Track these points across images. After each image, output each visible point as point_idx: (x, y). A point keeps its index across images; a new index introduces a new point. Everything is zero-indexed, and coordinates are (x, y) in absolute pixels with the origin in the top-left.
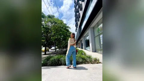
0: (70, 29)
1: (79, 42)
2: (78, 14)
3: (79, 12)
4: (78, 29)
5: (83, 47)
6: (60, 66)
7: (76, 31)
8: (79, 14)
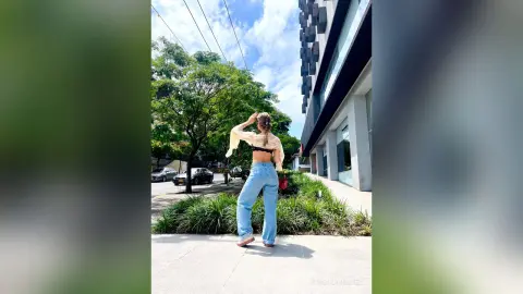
0: (277, 101)
1: (314, 151)
2: (310, 45)
3: (317, 40)
4: (309, 101)
5: (329, 169)
6: (219, 237)
7: (304, 112)
8: (316, 45)
